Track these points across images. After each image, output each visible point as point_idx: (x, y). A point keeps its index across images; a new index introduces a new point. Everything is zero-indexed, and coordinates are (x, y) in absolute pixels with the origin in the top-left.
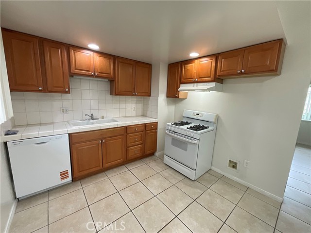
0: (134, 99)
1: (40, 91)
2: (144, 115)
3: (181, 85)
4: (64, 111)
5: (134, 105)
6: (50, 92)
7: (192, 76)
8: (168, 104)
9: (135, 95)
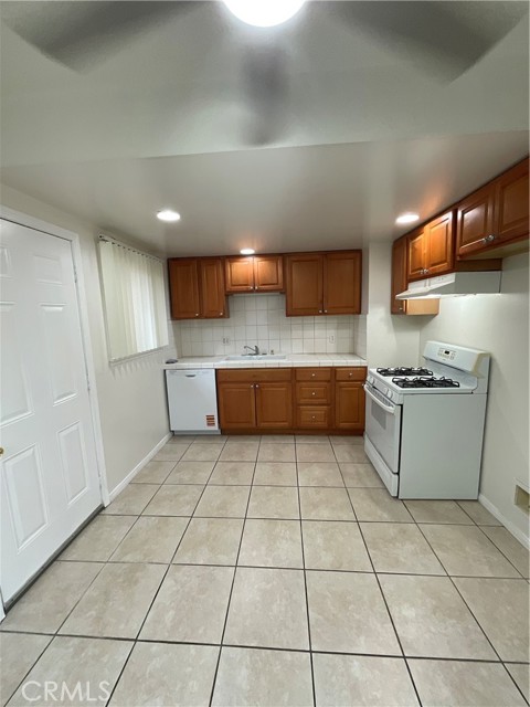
0: (333, 320)
1: (197, 318)
4: (225, 341)
6: (206, 318)
7: (420, 262)
9: (323, 314)
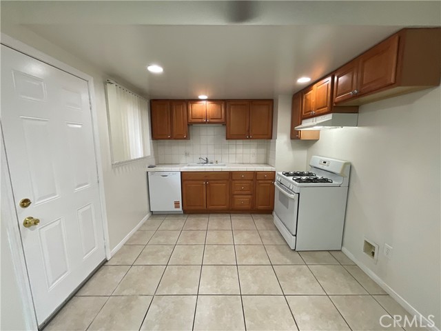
0: (254, 143)
1: (169, 139)
2: (266, 163)
3: (303, 121)
4: (187, 154)
5: (253, 150)
6: (175, 139)
7: (310, 108)
8: (294, 147)
9: (249, 138)
